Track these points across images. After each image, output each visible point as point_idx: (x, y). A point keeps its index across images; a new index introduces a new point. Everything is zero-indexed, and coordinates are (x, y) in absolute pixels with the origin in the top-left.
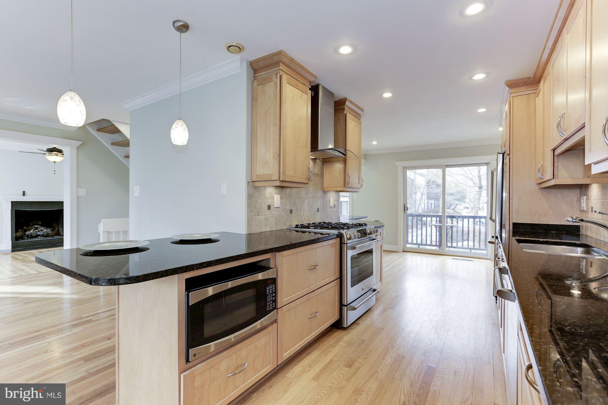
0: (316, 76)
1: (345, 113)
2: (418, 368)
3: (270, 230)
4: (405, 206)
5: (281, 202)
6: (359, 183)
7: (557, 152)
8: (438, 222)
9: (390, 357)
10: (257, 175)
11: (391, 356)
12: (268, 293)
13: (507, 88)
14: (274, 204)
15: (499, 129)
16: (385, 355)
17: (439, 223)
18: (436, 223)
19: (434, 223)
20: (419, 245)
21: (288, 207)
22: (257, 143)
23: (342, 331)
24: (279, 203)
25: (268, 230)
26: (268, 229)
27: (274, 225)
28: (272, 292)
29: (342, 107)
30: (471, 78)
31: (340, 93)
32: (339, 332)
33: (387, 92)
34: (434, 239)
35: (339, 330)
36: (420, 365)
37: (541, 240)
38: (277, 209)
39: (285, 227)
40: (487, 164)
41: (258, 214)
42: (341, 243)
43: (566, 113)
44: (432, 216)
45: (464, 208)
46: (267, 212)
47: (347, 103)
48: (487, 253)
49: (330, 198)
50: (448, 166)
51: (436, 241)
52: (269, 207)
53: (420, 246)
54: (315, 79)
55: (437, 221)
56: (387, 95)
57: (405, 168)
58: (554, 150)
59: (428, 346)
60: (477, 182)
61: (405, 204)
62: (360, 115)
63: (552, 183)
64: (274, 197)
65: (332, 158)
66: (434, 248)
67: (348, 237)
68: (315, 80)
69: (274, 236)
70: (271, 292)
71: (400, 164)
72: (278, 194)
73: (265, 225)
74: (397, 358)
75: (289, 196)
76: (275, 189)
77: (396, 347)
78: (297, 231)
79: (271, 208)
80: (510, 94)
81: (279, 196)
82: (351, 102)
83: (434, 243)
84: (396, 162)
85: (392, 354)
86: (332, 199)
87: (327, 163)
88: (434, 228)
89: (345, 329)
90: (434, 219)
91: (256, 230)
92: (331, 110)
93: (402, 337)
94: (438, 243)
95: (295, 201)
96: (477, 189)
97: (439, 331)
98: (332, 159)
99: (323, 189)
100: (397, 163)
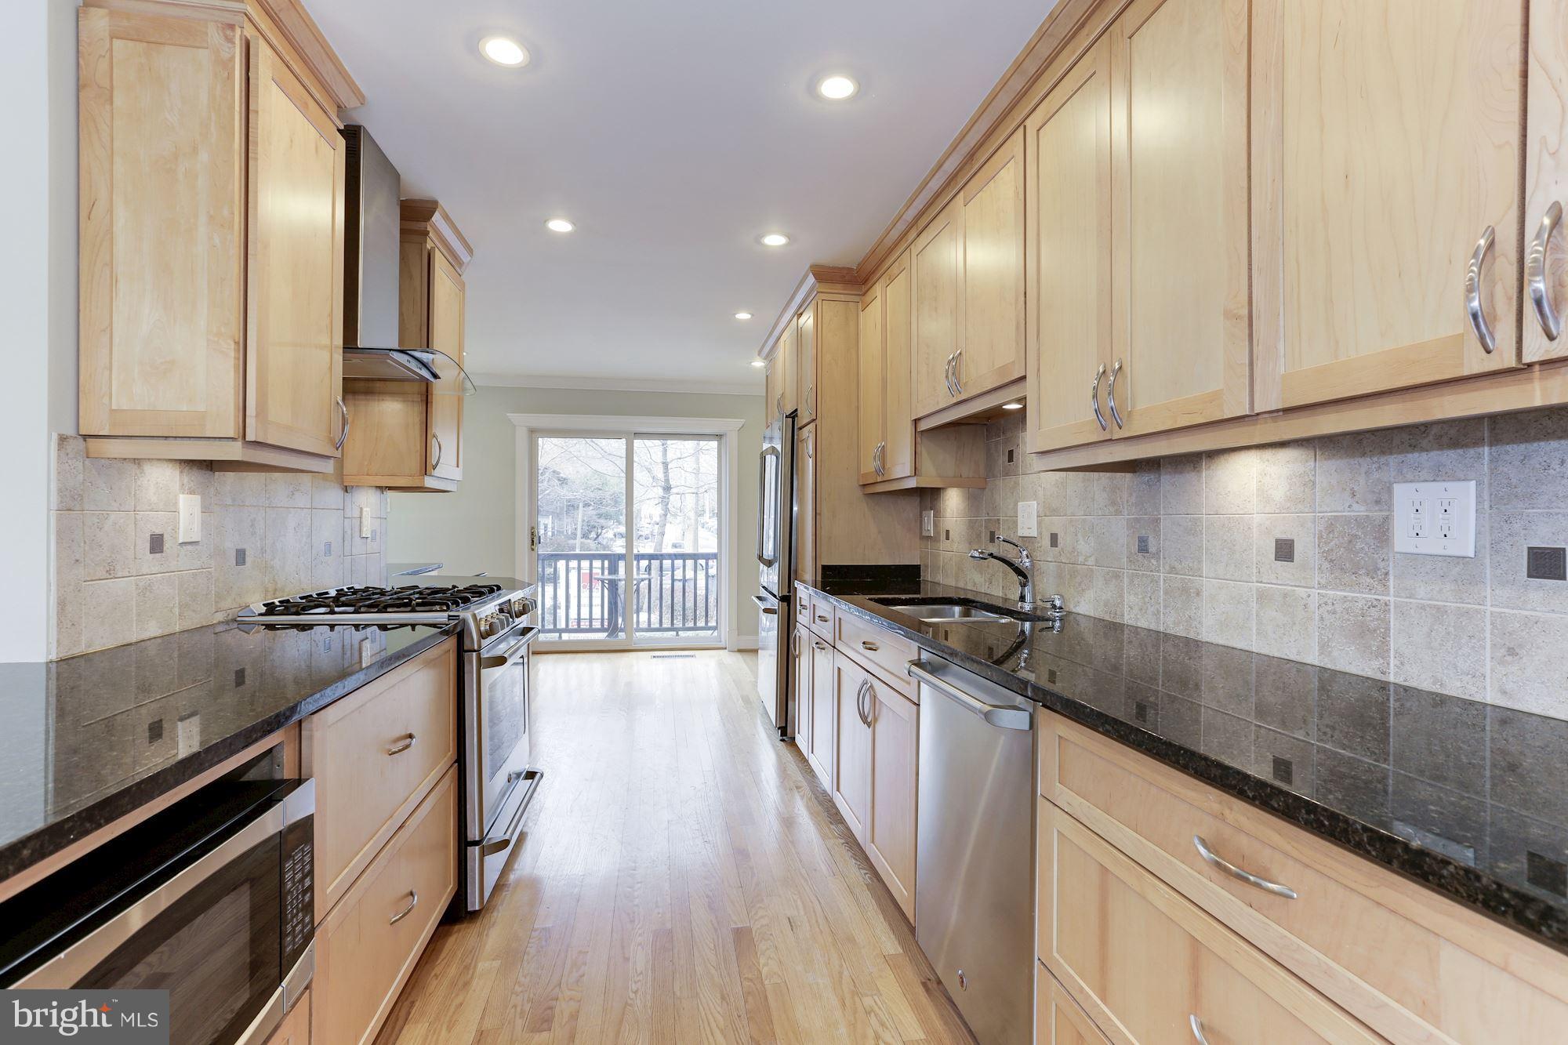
0: (363, 97)
1: (429, 247)
2: (715, 948)
3: (159, 633)
4: (532, 534)
5: (204, 524)
6: (458, 467)
7: (924, 426)
8: (606, 572)
9: (639, 947)
10: (112, 411)
11: (640, 944)
12: (289, 884)
13: (811, 279)
14: (175, 530)
15: (753, 364)
16: (623, 947)
17: (610, 574)
18: (603, 573)
19: (597, 571)
20: (561, 631)
21: (230, 545)
22: (113, 281)
23: (464, 926)
24: (197, 526)
25: (152, 635)
26: (153, 630)
27: (177, 611)
28: (303, 873)
29: (420, 226)
30: (758, 240)
31: (421, 182)
32: (459, 931)
33: (558, 217)
34: (597, 613)
35: (457, 927)
36: (715, 937)
37: (903, 597)
38: (189, 547)
39: (220, 617)
40: (718, 437)
41: (111, 573)
42: (461, 651)
43: (963, 353)
44: (591, 557)
45: (615, 535)
46: (149, 562)
47: (437, 218)
48: (719, 635)
49: (361, 509)
50: (639, 435)
51: (602, 619)
52: (157, 544)
53: (563, 635)
54: (359, 105)
55: (603, 568)
56: (560, 226)
57: (534, 433)
58: (916, 421)
59: (707, 882)
60: (661, 475)
61: (533, 528)
62: (460, 263)
63: (912, 484)
64: (176, 504)
65: (380, 380)
66: (602, 636)
67: (482, 629)
68: (355, 108)
69: (176, 654)
70: (299, 876)
71: (522, 421)
72: (192, 492)
73: (139, 615)
74: (658, 943)
75: (234, 500)
76: (181, 472)
77: (638, 914)
78: (271, 627)
79: (167, 546)
80: (818, 292)
81: (197, 499)
82: (446, 217)
83: (597, 625)
84: (512, 414)
85: (640, 938)
86: (367, 512)
87: (356, 397)
88: (598, 586)
89: (475, 915)
90: (597, 564)
91: (98, 638)
92: (392, 224)
93: (641, 882)
94: (606, 624)
95: (255, 519)
96: (660, 492)
97: (710, 838)
98: (378, 385)
99: (343, 482)
100: (514, 417)
